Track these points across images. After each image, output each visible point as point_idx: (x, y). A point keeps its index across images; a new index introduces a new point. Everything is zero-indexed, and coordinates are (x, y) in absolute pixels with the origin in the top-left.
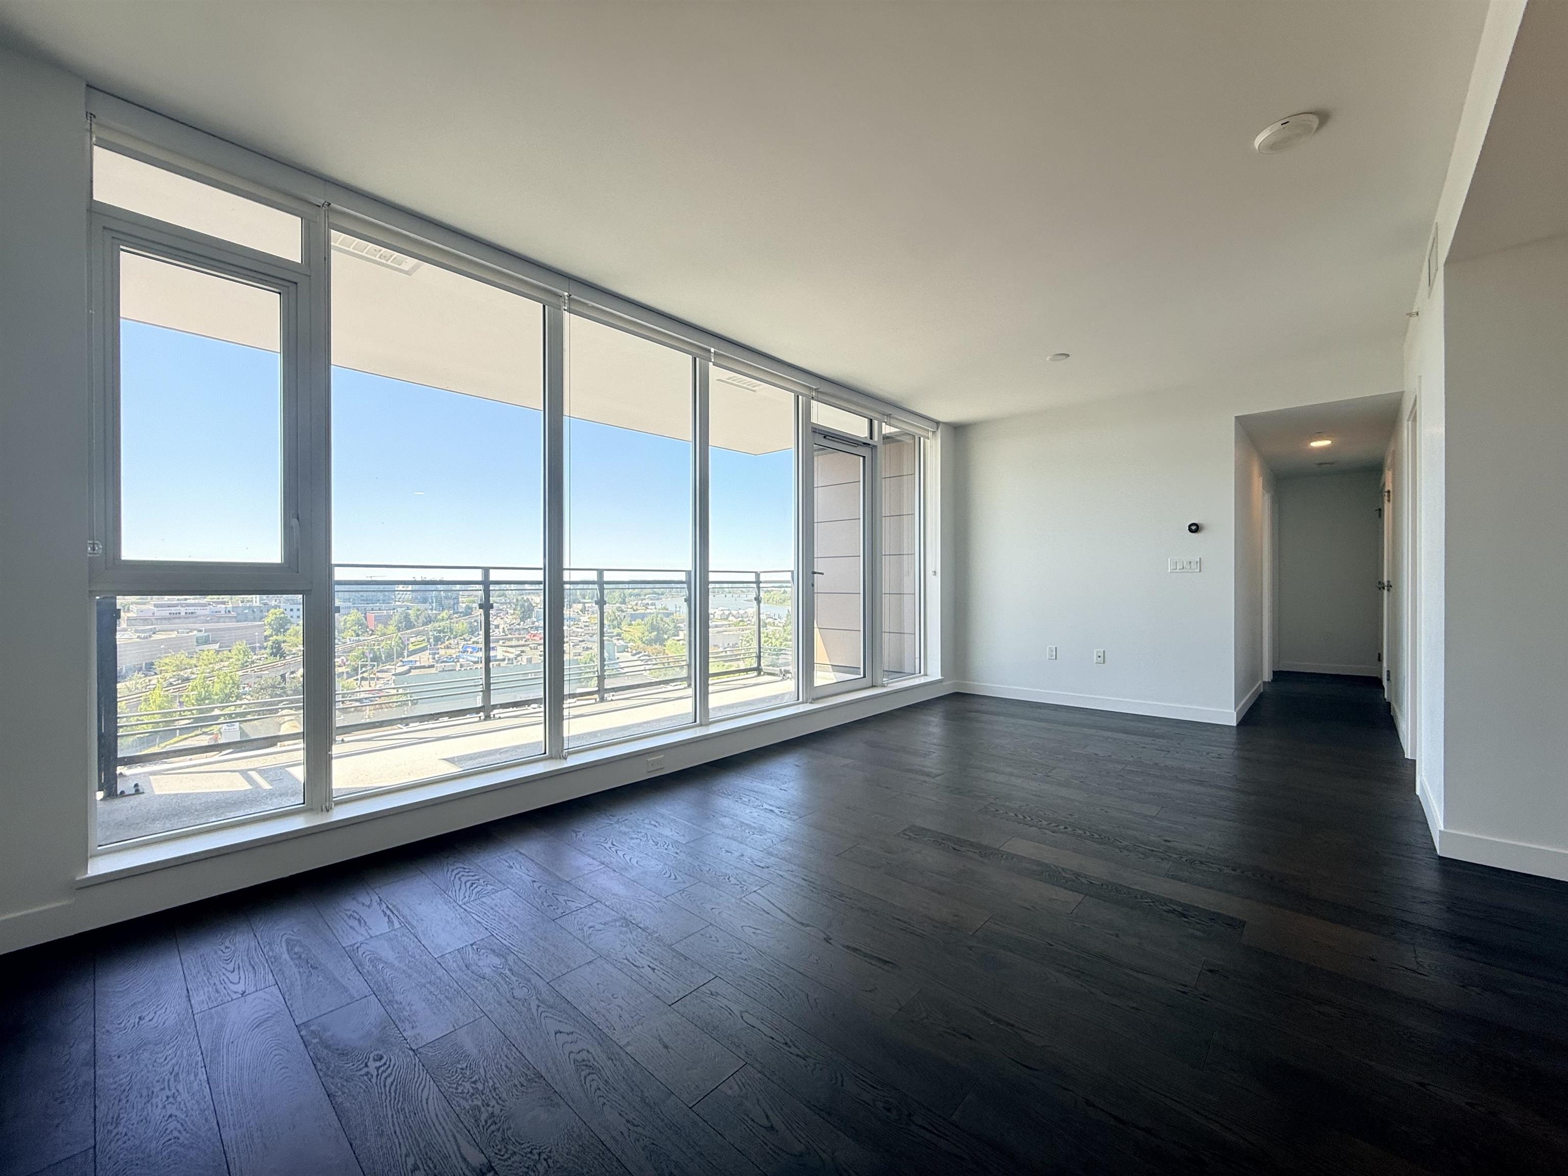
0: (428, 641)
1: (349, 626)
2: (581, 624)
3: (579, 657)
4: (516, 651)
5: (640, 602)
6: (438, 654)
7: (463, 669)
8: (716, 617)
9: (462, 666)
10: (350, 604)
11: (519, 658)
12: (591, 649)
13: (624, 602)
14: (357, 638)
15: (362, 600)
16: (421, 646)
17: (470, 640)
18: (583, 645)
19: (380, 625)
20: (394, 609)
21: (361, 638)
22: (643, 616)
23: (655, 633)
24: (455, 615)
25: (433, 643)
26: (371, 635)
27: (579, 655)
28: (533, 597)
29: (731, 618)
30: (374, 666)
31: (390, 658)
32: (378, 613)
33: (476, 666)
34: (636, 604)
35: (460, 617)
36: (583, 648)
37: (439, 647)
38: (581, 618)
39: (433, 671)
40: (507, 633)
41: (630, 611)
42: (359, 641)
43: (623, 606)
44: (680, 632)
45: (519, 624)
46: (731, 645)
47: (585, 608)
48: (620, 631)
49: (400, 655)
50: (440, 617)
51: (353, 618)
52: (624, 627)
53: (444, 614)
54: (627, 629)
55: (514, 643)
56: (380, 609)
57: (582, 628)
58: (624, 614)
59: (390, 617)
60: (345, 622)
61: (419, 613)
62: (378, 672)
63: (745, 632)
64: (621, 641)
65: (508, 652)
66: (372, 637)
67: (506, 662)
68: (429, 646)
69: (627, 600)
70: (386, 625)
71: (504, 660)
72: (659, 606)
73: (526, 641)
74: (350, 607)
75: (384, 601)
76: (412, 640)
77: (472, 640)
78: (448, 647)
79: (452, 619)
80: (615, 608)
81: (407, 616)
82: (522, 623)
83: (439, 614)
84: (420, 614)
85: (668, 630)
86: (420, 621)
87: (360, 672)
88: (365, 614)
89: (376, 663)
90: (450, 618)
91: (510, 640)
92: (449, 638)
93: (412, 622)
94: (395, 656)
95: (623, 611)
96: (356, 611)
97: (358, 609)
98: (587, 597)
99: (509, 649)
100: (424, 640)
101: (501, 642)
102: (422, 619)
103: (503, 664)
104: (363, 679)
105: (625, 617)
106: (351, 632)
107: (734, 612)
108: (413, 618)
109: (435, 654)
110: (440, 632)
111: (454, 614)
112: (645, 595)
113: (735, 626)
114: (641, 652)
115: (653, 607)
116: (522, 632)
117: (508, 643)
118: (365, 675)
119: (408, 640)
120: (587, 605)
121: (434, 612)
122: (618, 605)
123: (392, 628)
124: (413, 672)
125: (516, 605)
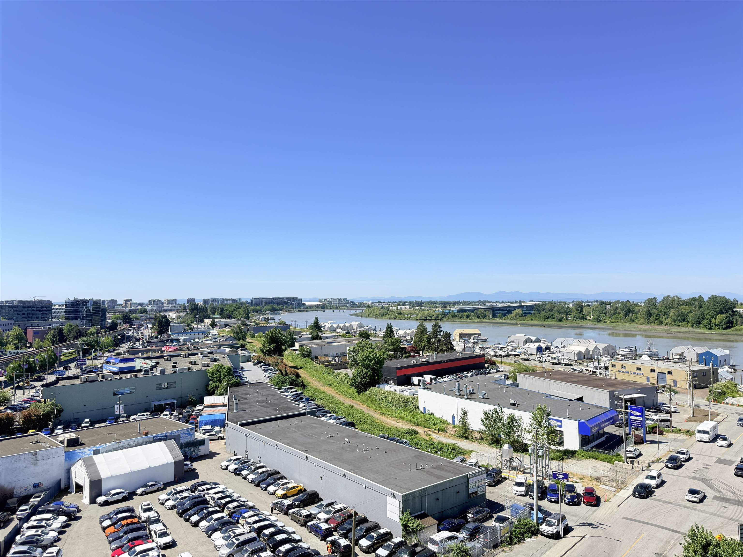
0: (78, 353)
1: (11, 340)
2: (211, 337)
3: (208, 368)
4: (151, 363)
5: (261, 317)
6: (85, 365)
7: (104, 380)
8: (326, 329)
9: (103, 377)
10: (13, 321)
11: (154, 369)
12: (218, 360)
13: (248, 317)
14: (16, 351)
15: (23, 318)
16: (72, 357)
17: (113, 352)
18: (211, 356)
19: (37, 340)
20: (50, 325)
21: (20, 351)
22: (263, 329)
23: (274, 345)
24: (102, 330)
25: (82, 355)
26: (29, 347)
27: (208, 366)
28: (170, 314)
29: (339, 330)
30: (28, 376)
31: (43, 368)
32: (36, 329)
33: (116, 377)
34: (259, 319)
35: (106, 331)
36: (211, 359)
37: (86, 358)
38: (211, 331)
39: (77, 381)
40: (146, 345)
41: (253, 325)
42: (18, 353)
43: (247, 321)
44: (296, 343)
45: (157, 337)
46: (339, 354)
47: (214, 322)
48: (243, 342)
49: (52, 366)
50: (89, 332)
51: (14, 333)
52: (248, 339)
53: (93, 329)
54: (250, 341)
55: (150, 355)
56: (38, 326)
57: (211, 340)
58: (248, 327)
59: (45, 332)
60: (8, 337)
61: (70, 328)
62: (31, 381)
63: (351, 343)
64: (244, 352)
65: (145, 363)
66: (31, 349)
67: (142, 373)
68: (77, 358)
69: (250, 315)
70: (42, 339)
71: (140, 371)
72: (277, 320)
73: (161, 353)
74: (12, 324)
75: (42, 318)
76: (65, 351)
77: (116, 352)
78: (95, 359)
79: (99, 333)
80: (240, 322)
81: (61, 330)
82: (159, 336)
83: (88, 329)
84: (72, 329)
85: (286, 342)
86: (72, 335)
87: (15, 382)
88: (26, 329)
89: (29, 374)
90: (98, 332)
91: (148, 351)
92: (96, 350)
93: (65, 336)
94: (47, 368)
95: (246, 325)
96: (17, 327)
97: (19, 326)
98: (216, 313)
99: (146, 361)
100: (74, 352)
101: (140, 354)
102: (73, 333)
103: (140, 375)
104: (19, 387)
105: (248, 330)
106: (12, 346)
107: (342, 325)
108: (65, 331)
109: (83, 364)
110: (87, 345)
111: (101, 328)
112: (266, 311)
113: (343, 337)
114: (262, 362)
115: (273, 321)
116: (159, 344)
117: (146, 355)
118: (21, 384)
119: (60, 352)
120: (216, 320)
121: (84, 327)
122: (242, 320)
123: (47, 342)
124: (61, 383)
125: (155, 321)
